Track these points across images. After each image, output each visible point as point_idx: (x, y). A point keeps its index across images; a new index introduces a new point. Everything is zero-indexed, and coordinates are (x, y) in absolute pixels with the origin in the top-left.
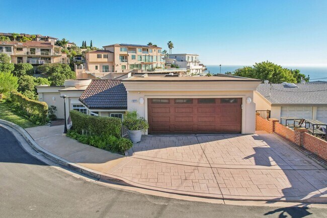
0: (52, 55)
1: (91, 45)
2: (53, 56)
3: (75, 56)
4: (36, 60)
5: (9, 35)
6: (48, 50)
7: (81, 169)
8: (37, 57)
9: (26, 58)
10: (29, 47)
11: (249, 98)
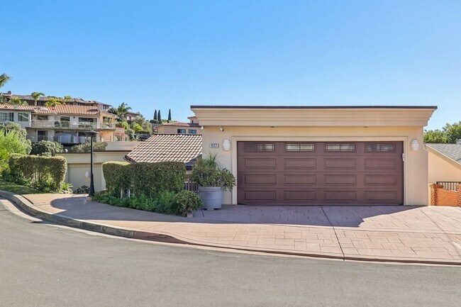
0: (98, 128)
1: (170, 118)
2: (99, 130)
3: (140, 133)
4: (69, 136)
5: (28, 98)
6: (91, 120)
7: (103, 227)
8: (73, 132)
9: (53, 132)
10: (59, 114)
11: (416, 141)
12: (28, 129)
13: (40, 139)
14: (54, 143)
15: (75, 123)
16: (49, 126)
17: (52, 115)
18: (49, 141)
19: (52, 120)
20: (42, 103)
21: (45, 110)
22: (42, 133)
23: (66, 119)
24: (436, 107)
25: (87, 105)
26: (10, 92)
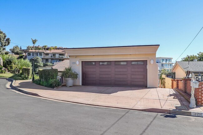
2: (66, 58)
6: (63, 55)
8: (57, 59)
10: (52, 53)
11: (152, 60)
12: (42, 59)
13: (46, 62)
14: (50, 64)
15: (57, 56)
16: (49, 58)
17: (50, 53)
18: (49, 63)
19: (50, 55)
20: (47, 49)
21: (48, 52)
22: (47, 60)
23: (54, 54)
24: (159, 45)
25: (63, 49)
26: (39, 46)
